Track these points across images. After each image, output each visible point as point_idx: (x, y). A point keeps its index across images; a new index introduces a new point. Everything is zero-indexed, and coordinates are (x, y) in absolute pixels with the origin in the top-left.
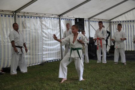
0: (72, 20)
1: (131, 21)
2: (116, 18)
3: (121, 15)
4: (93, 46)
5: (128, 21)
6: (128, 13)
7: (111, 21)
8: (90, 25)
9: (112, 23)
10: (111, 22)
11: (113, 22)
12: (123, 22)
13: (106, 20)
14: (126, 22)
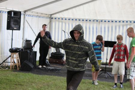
0: (4, 12)
1: (80, 20)
2: (60, 13)
3: (67, 10)
4: (30, 53)
5: (76, 20)
6: (77, 8)
7: (52, 16)
8: (26, 21)
9: (54, 20)
10: (52, 18)
11: (55, 18)
12: (69, 19)
13: (46, 14)
14: (73, 20)
